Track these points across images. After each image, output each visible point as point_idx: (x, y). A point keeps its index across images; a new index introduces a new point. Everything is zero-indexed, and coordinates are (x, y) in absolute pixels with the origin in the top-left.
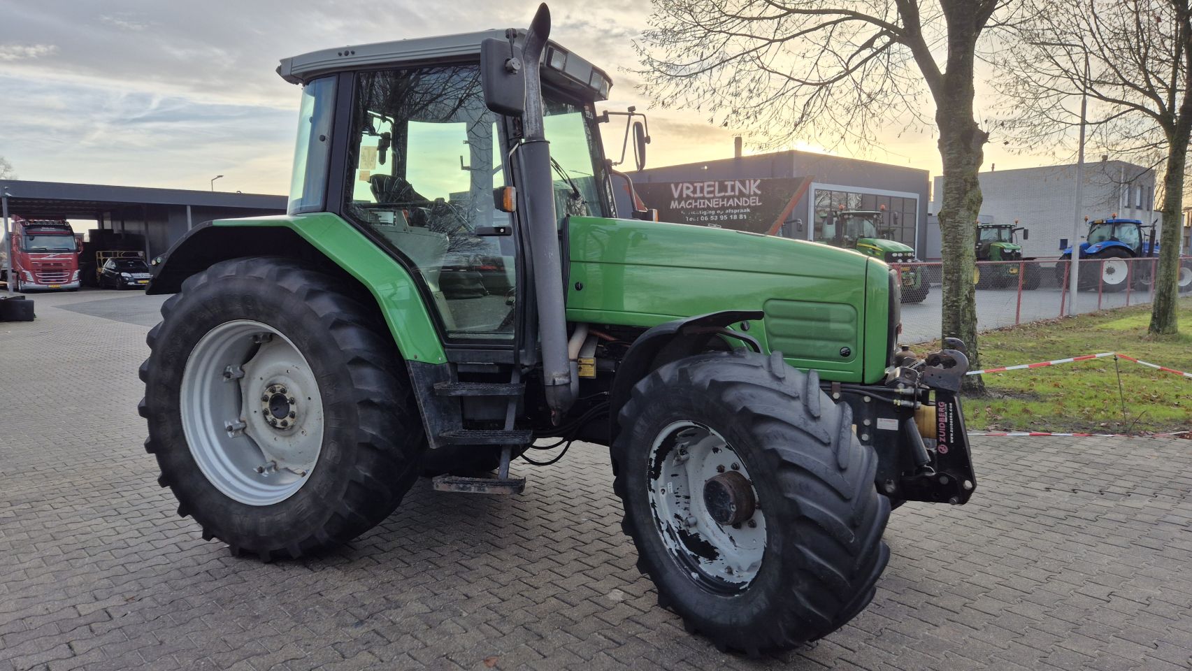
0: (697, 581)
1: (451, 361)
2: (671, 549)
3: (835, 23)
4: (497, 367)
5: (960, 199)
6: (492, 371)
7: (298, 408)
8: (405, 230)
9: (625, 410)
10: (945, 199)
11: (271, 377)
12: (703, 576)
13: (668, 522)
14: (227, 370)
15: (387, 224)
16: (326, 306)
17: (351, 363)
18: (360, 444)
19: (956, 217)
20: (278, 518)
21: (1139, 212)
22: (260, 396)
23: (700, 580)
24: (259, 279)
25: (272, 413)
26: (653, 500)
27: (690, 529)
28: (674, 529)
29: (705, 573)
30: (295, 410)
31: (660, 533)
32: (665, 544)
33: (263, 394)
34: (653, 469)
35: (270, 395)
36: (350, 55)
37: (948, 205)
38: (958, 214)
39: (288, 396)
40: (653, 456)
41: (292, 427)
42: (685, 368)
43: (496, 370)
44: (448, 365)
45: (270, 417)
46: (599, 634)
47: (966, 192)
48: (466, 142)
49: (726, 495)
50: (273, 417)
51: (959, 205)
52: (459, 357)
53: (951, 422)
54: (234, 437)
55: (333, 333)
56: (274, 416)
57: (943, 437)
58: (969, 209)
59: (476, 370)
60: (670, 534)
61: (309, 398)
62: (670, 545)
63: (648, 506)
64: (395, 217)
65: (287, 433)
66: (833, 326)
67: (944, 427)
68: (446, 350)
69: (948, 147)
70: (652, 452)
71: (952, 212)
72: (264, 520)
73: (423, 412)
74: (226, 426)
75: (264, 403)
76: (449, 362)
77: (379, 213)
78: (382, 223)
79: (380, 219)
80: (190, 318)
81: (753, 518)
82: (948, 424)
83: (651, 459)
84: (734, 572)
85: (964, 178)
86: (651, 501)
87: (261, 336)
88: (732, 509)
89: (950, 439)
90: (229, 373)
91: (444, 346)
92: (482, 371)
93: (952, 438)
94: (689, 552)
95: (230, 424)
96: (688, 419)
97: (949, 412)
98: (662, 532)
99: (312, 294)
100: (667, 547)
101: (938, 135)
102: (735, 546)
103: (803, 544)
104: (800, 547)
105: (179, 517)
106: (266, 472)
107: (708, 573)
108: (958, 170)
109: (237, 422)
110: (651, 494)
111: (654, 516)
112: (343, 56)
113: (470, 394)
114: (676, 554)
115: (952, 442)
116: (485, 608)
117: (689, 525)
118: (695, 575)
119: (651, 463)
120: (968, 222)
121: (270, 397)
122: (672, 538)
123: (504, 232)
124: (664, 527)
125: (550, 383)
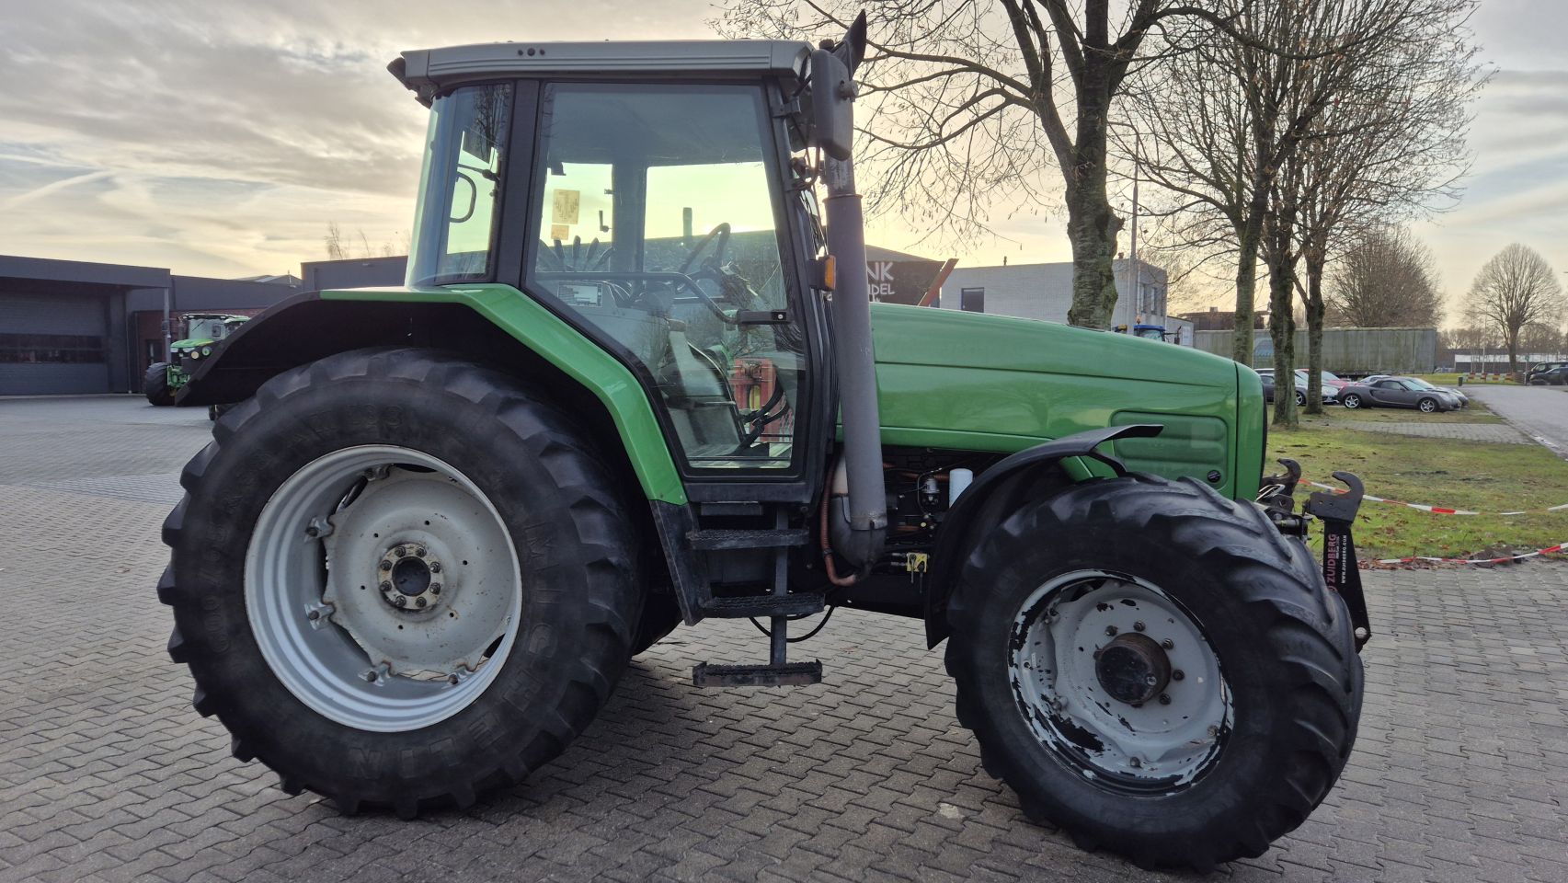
0: (1093, 780)
1: (692, 500)
2: (1045, 742)
3: (950, 73)
4: (761, 508)
5: (1095, 295)
6: (752, 512)
7: (445, 577)
8: (614, 313)
9: (974, 559)
10: (1077, 295)
11: (395, 532)
12: (1100, 773)
13: (1035, 706)
14: (312, 525)
15: (589, 303)
16: (526, 423)
17: (574, 507)
18: (588, 625)
19: (1091, 317)
20: (438, 747)
21: (1153, 317)
22: (376, 560)
23: (1099, 779)
24: (412, 383)
25: (397, 588)
26: (1015, 678)
27: (1061, 713)
28: (1045, 715)
29: (1102, 769)
30: (441, 582)
31: (1028, 723)
32: (1036, 736)
33: (381, 558)
34: (1018, 637)
35: (394, 559)
36: (537, 55)
37: (1081, 302)
38: (1093, 313)
39: (427, 560)
40: (1020, 619)
41: (434, 607)
42: (1105, 501)
43: (759, 511)
44: (688, 506)
45: (393, 595)
46: (979, 866)
47: (1101, 288)
48: (608, 192)
49: (1139, 663)
50: (398, 594)
51: (1094, 302)
52: (706, 495)
53: (1344, 558)
54: (319, 628)
55: (545, 462)
56: (401, 592)
57: (1331, 577)
58: (1105, 307)
59: (729, 512)
60: (1041, 722)
61: (465, 563)
62: (1043, 736)
63: (1007, 688)
64: (600, 294)
65: (423, 616)
66: (1195, 444)
67: (1334, 564)
68: (686, 484)
69: (1081, 234)
70: (1020, 613)
71: (1086, 311)
72: (409, 753)
73: (675, 575)
74: (308, 612)
75: (381, 572)
76: (689, 502)
77: (575, 288)
78: (579, 303)
79: (576, 296)
80: (274, 442)
81: (1165, 692)
82: (1339, 561)
83: (1017, 624)
84: (1142, 764)
85: (1099, 270)
86: (1012, 680)
87: (378, 470)
88: (1150, 683)
89: (1341, 579)
90: (315, 529)
91: (683, 479)
92: (738, 512)
93: (1344, 578)
94: (1071, 744)
95: (313, 609)
96: (1096, 568)
97: (1341, 546)
98: (1030, 720)
99: (507, 405)
100: (1040, 740)
101: (1067, 218)
102: (1132, 730)
103: (1307, 719)
104: (1303, 723)
105: (237, 762)
106: (380, 679)
107: (1105, 768)
108: (1094, 261)
109: (321, 605)
110: (1012, 671)
111: (1017, 699)
112: (526, 56)
113: (741, 546)
114: (1055, 748)
115: (1343, 582)
116: (795, 848)
117: (1061, 708)
118: (1089, 774)
119: (1015, 628)
120: (1104, 322)
121: (394, 563)
122: (1044, 728)
123: (784, 318)
124: (1032, 714)
125: (866, 526)
